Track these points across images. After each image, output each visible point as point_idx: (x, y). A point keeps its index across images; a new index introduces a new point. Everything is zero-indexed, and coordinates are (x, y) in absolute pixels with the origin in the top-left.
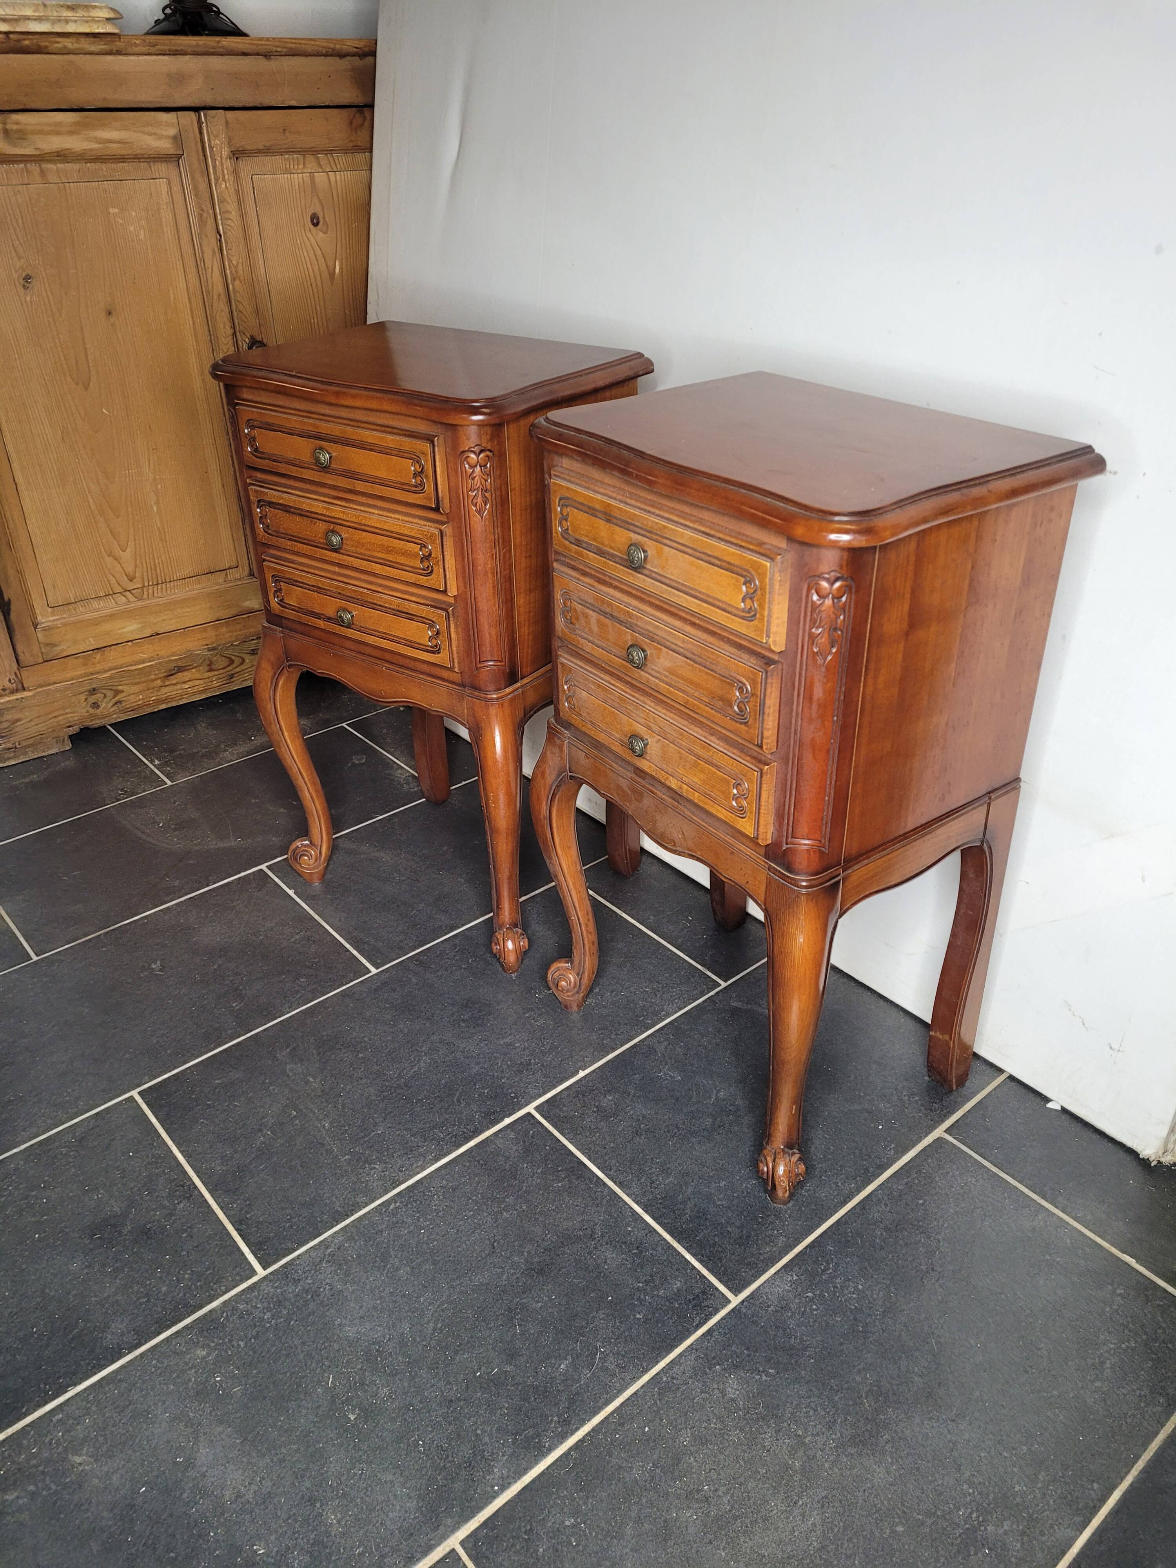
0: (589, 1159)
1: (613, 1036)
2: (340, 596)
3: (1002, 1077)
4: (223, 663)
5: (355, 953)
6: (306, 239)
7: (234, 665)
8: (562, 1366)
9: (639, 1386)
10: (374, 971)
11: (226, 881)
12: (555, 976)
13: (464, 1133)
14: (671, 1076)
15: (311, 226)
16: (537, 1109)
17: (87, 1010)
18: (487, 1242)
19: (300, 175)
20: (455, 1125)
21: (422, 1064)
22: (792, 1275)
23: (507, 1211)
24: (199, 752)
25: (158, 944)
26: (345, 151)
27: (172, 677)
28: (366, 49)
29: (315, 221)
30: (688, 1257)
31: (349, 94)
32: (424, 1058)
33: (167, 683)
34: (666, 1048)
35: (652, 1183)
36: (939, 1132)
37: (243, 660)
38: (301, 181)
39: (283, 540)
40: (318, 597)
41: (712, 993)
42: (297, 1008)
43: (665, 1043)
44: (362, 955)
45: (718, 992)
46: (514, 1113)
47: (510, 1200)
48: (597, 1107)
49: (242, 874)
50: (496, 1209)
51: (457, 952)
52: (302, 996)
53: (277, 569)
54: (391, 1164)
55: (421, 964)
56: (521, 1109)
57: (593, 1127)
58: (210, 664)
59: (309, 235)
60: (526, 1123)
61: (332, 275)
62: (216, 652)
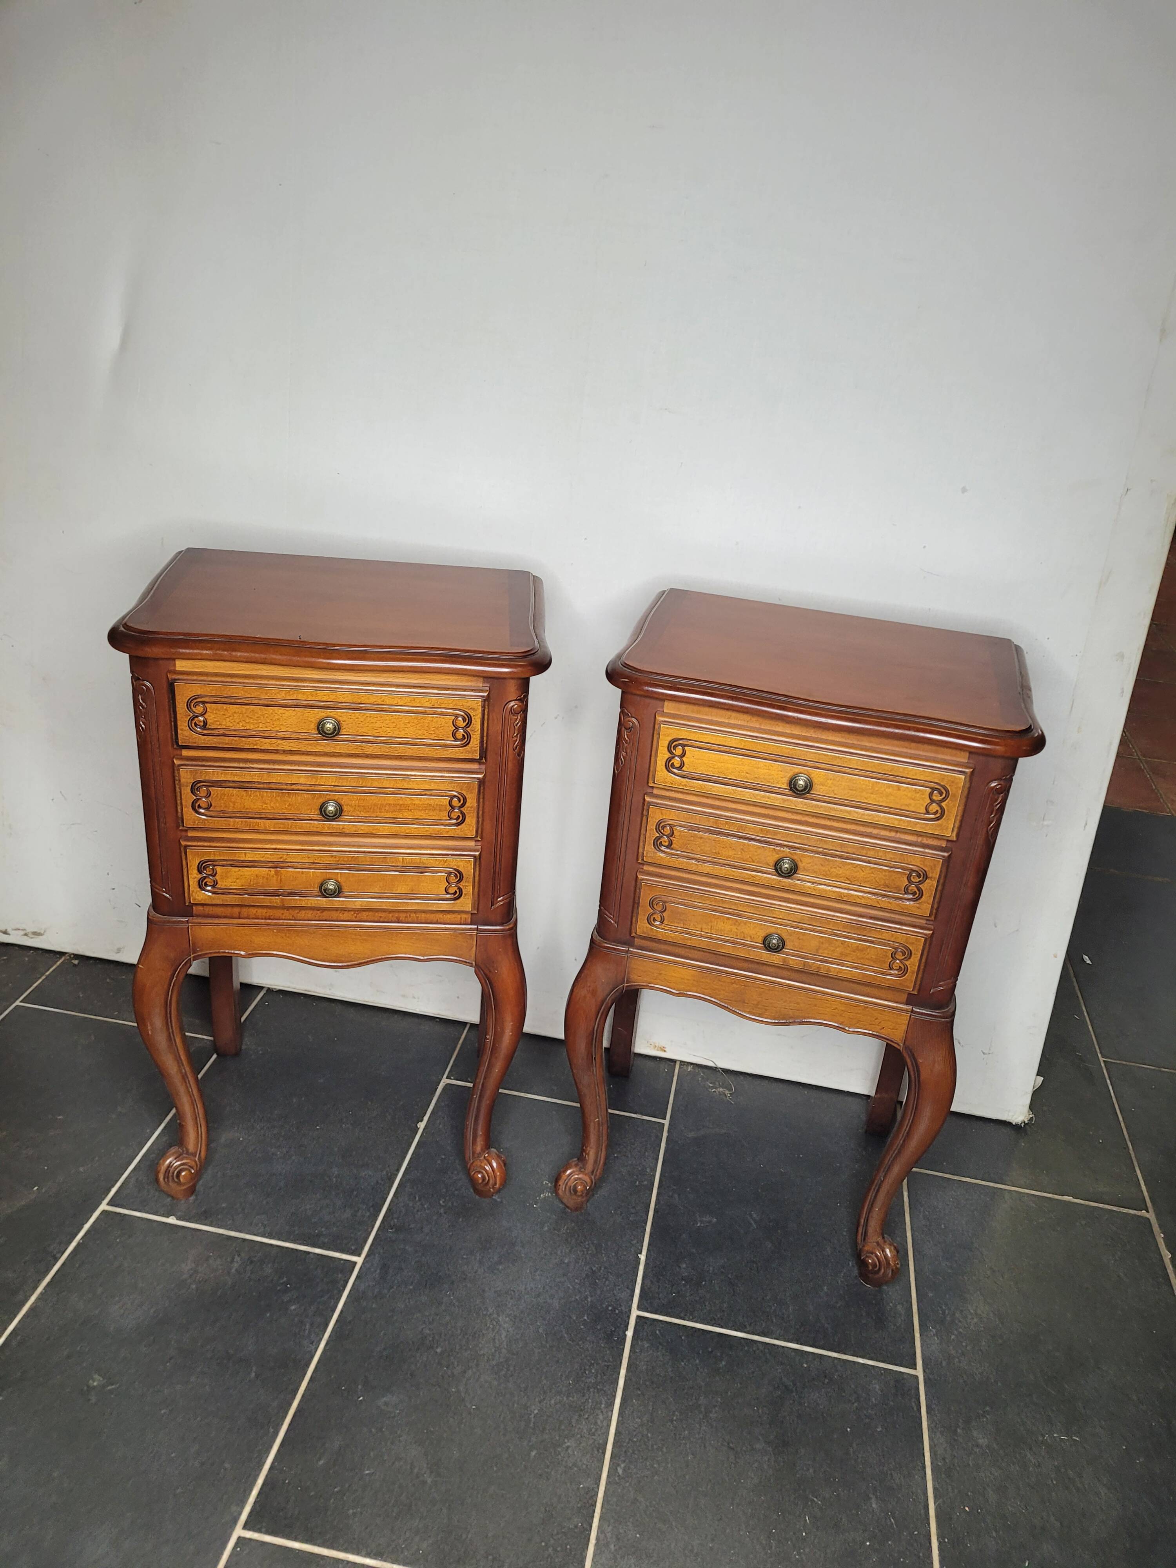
0: (722, 1327)
1: (633, 1211)
5: (317, 1251)
9: (932, 1482)
11: (74, 1244)
14: (707, 1222)
18: (724, 1448)
20: (593, 1365)
21: (506, 1326)
22: (931, 1330)
23: (711, 1412)
25: (69, 1357)
32: (501, 1319)
34: (680, 1199)
35: (783, 1318)
39: (231, 820)
40: (277, 873)
41: (665, 1134)
42: (321, 1340)
43: (676, 1196)
44: (328, 1249)
45: (669, 1131)
46: (628, 1324)
47: (702, 1400)
48: (683, 1279)
49: (87, 1226)
50: (701, 1416)
51: (420, 1200)
52: (312, 1325)
53: (215, 855)
54: (578, 1433)
55: (398, 1229)
56: (629, 1317)
57: (697, 1298)
60: (646, 1326)
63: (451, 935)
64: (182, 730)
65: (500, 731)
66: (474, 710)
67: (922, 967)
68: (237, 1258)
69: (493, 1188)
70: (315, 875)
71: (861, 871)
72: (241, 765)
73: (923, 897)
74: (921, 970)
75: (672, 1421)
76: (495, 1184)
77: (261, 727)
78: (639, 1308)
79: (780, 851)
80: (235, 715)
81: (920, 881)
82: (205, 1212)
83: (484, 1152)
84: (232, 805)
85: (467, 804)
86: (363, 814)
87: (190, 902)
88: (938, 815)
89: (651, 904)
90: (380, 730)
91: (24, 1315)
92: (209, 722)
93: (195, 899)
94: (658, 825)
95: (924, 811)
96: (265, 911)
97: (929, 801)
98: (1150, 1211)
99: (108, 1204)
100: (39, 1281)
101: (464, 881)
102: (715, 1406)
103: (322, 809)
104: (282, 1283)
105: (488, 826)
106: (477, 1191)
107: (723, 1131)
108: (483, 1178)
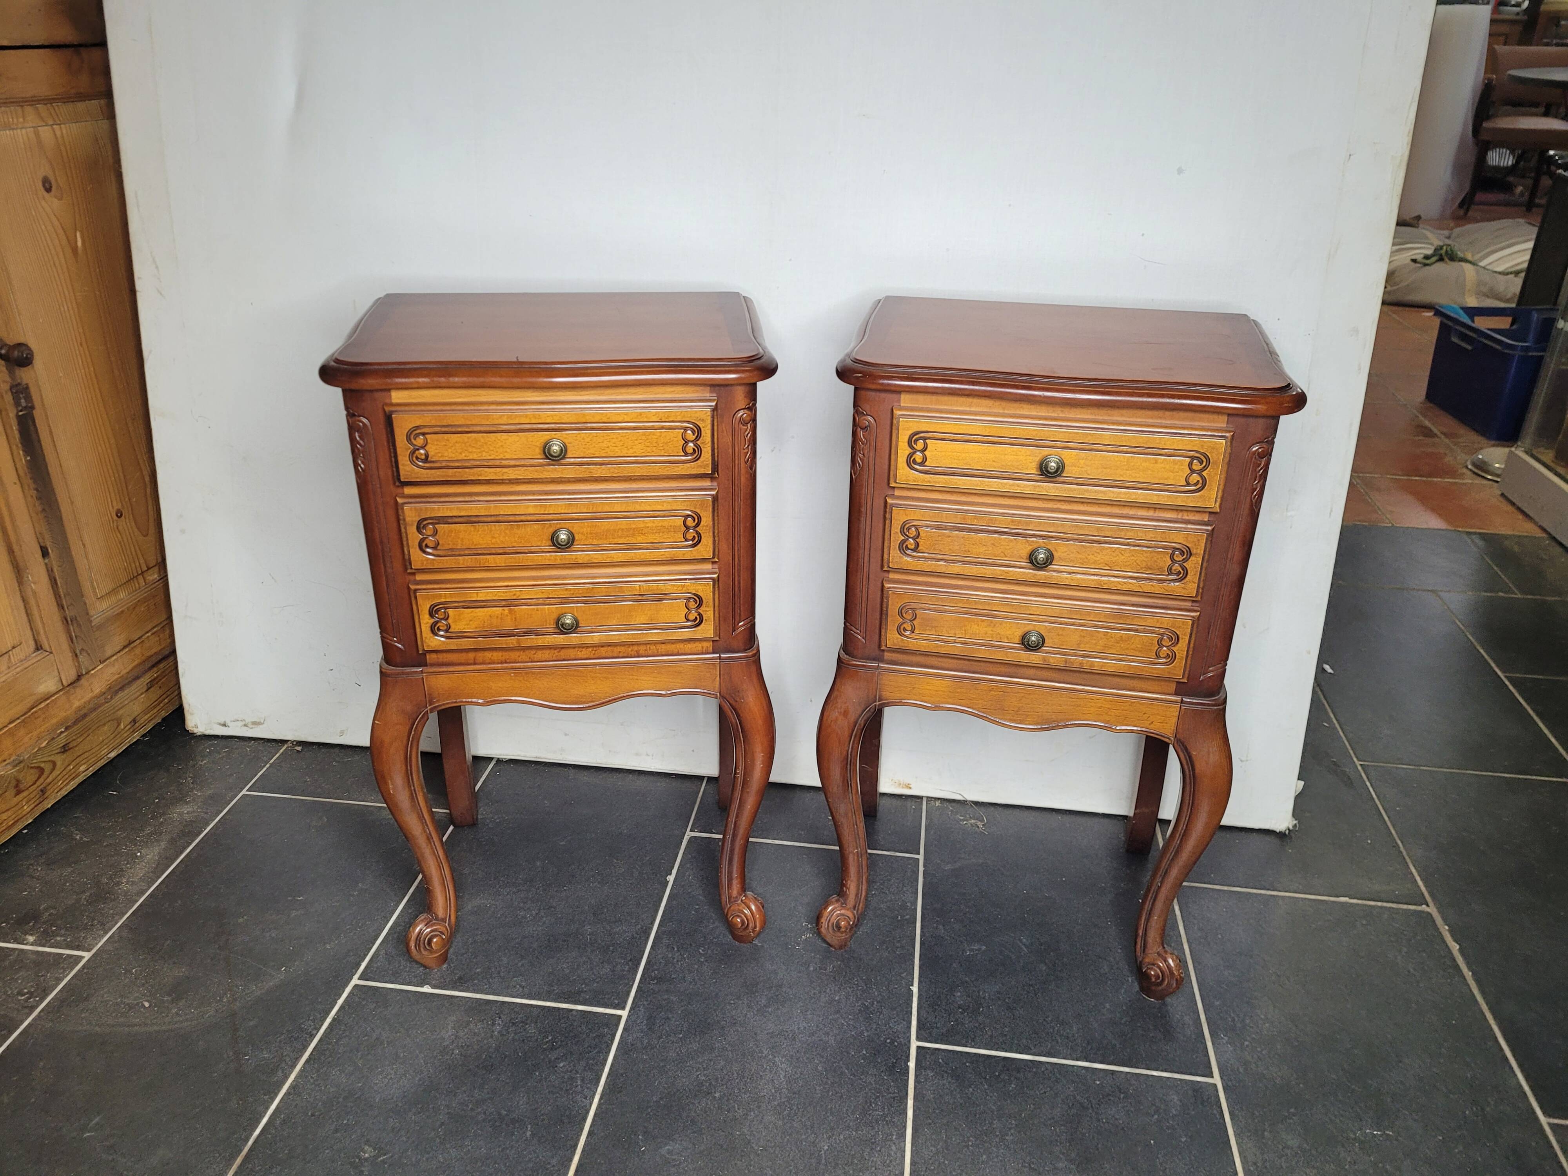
0: (1006, 1051)
1: (898, 945)
4: (29, 777)
5: (580, 1007)
6: (40, 208)
7: (45, 775)
11: (329, 1020)
13: (893, 1097)
14: (977, 950)
15: (45, 193)
18: (1025, 1169)
19: (24, 131)
20: (878, 1097)
21: (783, 1066)
22: (1223, 1039)
23: (1007, 1135)
24: (78, 901)
25: (337, 1130)
26: (67, 99)
29: (47, 186)
30: (1155, 1073)
31: (63, 32)
32: (777, 1059)
34: (944, 930)
35: (1068, 1038)
37: (54, 764)
38: (25, 138)
39: (460, 558)
40: (510, 611)
41: (921, 869)
42: (594, 1094)
43: (941, 927)
44: (591, 1005)
45: (924, 866)
46: (909, 1055)
47: (996, 1124)
48: (959, 1008)
49: (340, 1002)
50: (997, 1140)
51: (678, 951)
52: (583, 1081)
53: (446, 595)
54: (872, 1167)
55: (660, 980)
56: (909, 1048)
57: (977, 1025)
58: (18, 782)
59: (43, 203)
60: (928, 1056)
61: (75, 250)
62: (22, 765)
63: (693, 666)
64: (403, 465)
65: (730, 444)
66: (703, 420)
67: (1191, 653)
68: (498, 1021)
69: (754, 931)
70: (551, 611)
71: (1120, 555)
72: (467, 499)
73: (1188, 576)
74: (1190, 656)
75: (968, 1147)
76: (755, 927)
77: (485, 456)
78: (918, 1039)
79: (1033, 542)
80: (457, 445)
81: (1184, 559)
82: (460, 978)
83: (741, 895)
84: (459, 542)
85: (702, 523)
86: (595, 542)
87: (424, 650)
88: (1200, 485)
89: (900, 613)
90: (607, 450)
91: (285, 1094)
92: (431, 454)
93: (428, 646)
94: (903, 527)
95: (1185, 483)
96: (500, 654)
97: (1189, 471)
98: (1430, 905)
99: (360, 979)
100: (298, 1059)
101: (704, 605)
102: (1010, 1129)
103: (554, 539)
104: (547, 1042)
105: (724, 547)
106: (735, 937)
107: (981, 861)
108: (743, 921)
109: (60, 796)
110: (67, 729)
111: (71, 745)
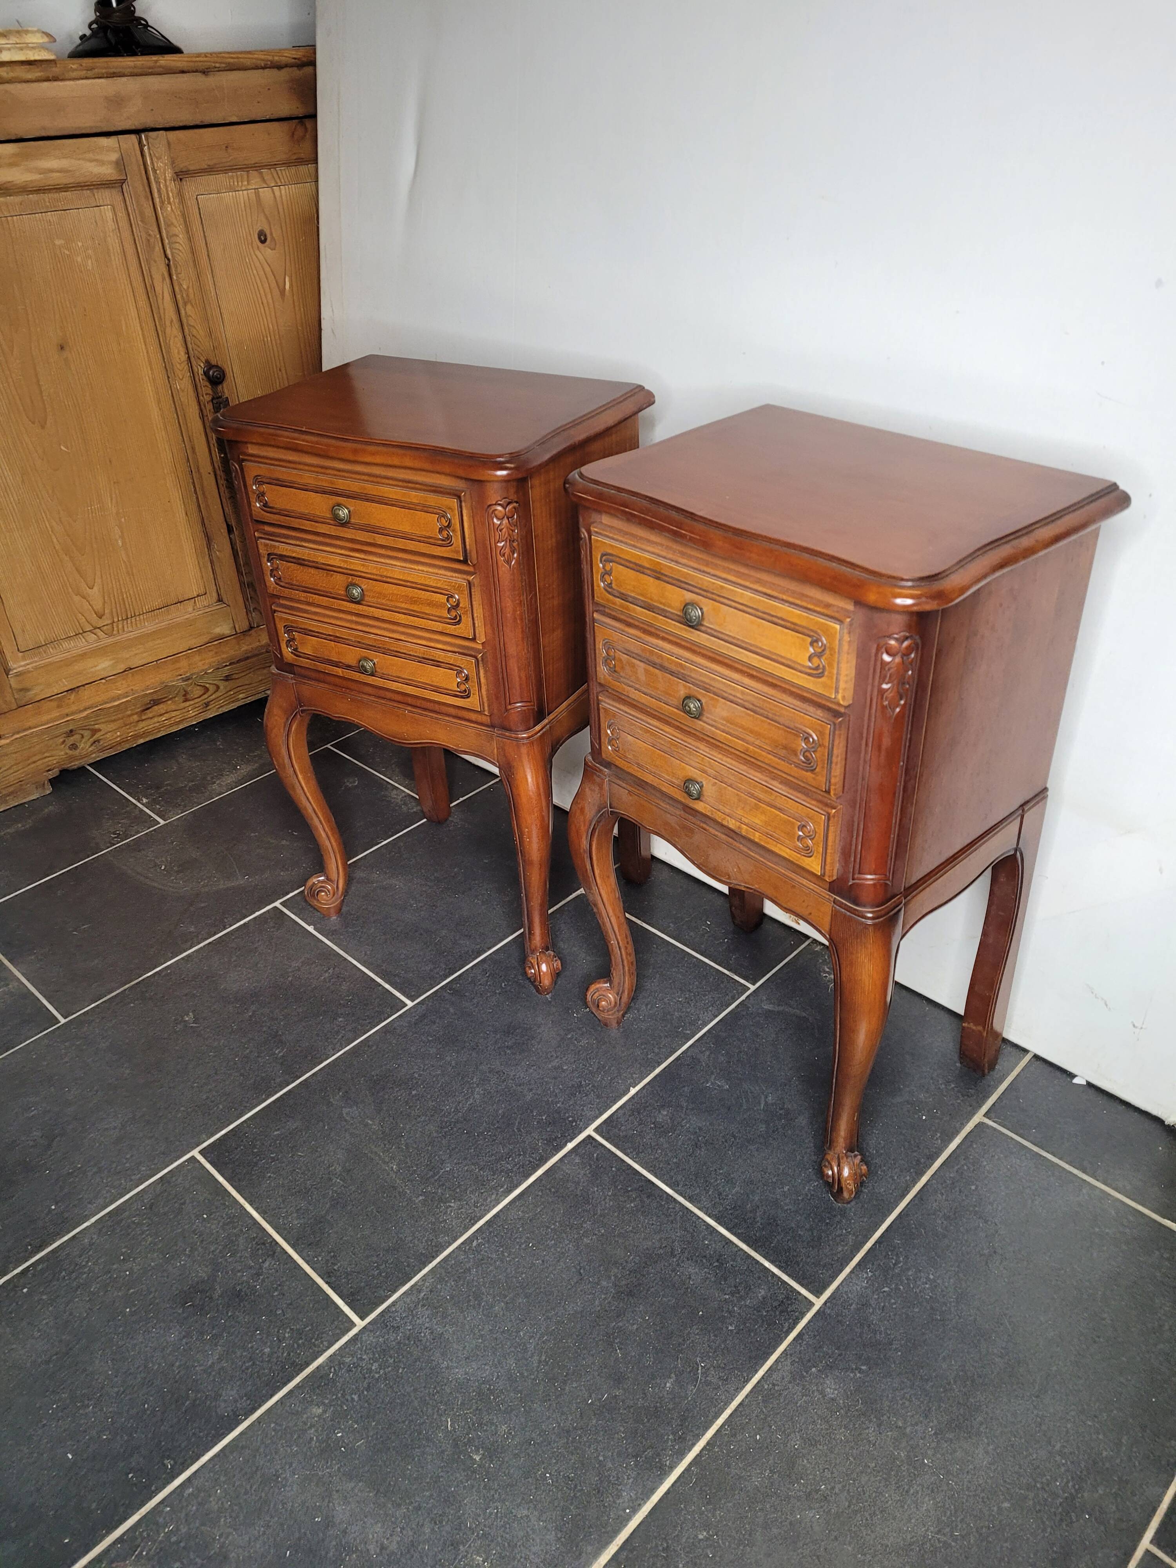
0: (656, 1177)
1: (656, 1050)
2: (359, 644)
3: (1028, 1057)
4: (198, 691)
5: (387, 986)
6: (254, 257)
7: (209, 693)
8: (668, 1385)
9: (744, 1396)
10: (410, 1004)
11: (242, 922)
12: (595, 996)
13: (530, 1162)
14: (718, 1086)
15: (259, 244)
16: (596, 1130)
17: (128, 1071)
18: (574, 1270)
19: (245, 192)
20: (520, 1155)
21: (476, 1096)
22: (867, 1273)
23: (587, 1237)
24: (186, 786)
25: (186, 995)
26: (288, 164)
27: (148, 711)
28: (304, 59)
29: (263, 238)
30: (767, 1264)
31: (287, 106)
32: (477, 1089)
33: (144, 718)
34: (709, 1056)
35: (720, 1194)
36: (978, 1117)
37: (218, 687)
38: (246, 198)
39: (296, 591)
40: (335, 646)
41: (743, 998)
42: (341, 1050)
43: (707, 1053)
44: (396, 988)
45: (748, 997)
46: (575, 1137)
47: (588, 1225)
48: (654, 1123)
49: (257, 914)
50: (576, 1236)
51: (488, 977)
52: (342, 1037)
53: (292, 620)
54: (465, 1200)
55: (455, 992)
56: (580, 1133)
57: (654, 1144)
58: (186, 694)
59: (257, 253)
60: (589, 1146)
61: (282, 292)
62: (190, 681)
63: (476, 733)
64: (253, 505)
66: (454, 510)
67: (829, 851)
68: (331, 971)
70: (356, 652)
75: (548, 1227)
77: (302, 509)
80: (284, 495)
82: (336, 931)
84: (294, 578)
85: (462, 606)
86: (380, 601)
89: (608, 728)
90: (386, 522)
91: (178, 960)
92: (269, 500)
93: (286, 658)
99: (281, 904)
100: (204, 940)
101: (470, 680)
102: (594, 1235)
103: (348, 591)
104: (346, 1000)
107: (804, 1014)
109: (220, 712)
110: (230, 664)
111: (234, 677)
